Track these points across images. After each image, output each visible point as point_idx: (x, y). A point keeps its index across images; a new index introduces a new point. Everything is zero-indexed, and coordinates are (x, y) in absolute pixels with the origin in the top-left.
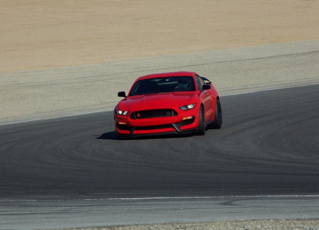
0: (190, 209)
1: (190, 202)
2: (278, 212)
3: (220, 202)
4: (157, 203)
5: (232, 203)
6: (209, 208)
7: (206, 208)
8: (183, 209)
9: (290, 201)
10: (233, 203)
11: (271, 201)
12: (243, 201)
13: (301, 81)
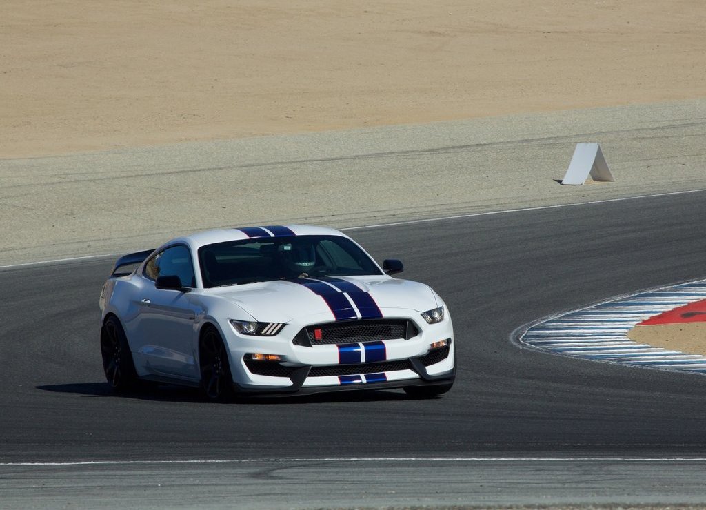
0: (179, 486)
1: (178, 472)
2: (372, 493)
3: (245, 471)
4: (106, 473)
5: (272, 474)
6: (221, 485)
7: (213, 485)
8: (162, 486)
9: (398, 469)
10: (274, 474)
11: (356, 469)
12: (296, 470)
13: (426, 209)
